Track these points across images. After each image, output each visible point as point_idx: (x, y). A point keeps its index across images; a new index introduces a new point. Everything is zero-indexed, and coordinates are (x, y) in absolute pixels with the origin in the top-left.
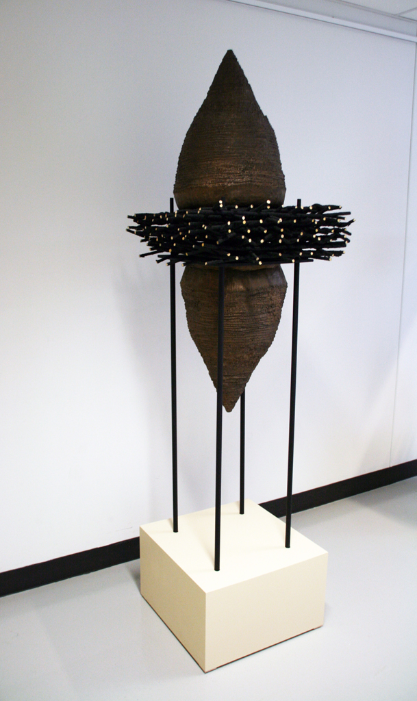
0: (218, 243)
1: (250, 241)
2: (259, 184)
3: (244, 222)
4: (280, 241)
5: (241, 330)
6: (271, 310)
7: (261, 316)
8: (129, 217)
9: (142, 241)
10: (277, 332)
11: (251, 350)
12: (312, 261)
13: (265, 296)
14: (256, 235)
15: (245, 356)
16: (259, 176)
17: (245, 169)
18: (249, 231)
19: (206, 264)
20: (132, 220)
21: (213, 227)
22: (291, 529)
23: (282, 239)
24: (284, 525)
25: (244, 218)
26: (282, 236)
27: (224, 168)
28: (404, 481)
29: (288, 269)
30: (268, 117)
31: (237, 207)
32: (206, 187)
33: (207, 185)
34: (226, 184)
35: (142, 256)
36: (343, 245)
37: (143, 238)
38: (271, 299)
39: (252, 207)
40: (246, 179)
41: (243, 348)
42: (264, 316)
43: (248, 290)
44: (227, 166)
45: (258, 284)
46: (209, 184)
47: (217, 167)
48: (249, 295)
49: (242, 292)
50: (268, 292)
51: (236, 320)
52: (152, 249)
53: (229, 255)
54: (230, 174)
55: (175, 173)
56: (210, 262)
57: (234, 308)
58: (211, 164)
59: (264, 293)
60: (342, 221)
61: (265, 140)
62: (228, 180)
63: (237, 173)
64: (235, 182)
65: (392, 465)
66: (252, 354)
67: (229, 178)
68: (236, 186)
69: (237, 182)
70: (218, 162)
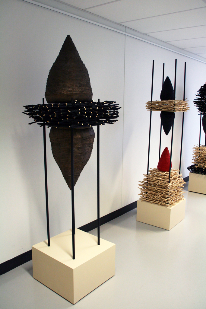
0: (74, 118)
1: (86, 117)
2: (85, 93)
3: (85, 109)
4: (97, 117)
5: (79, 154)
6: (90, 145)
7: (87, 148)
8: (24, 106)
9: (30, 117)
10: (91, 154)
11: (82, 163)
12: (105, 124)
13: (88, 139)
14: (88, 114)
15: (80, 165)
16: (85, 89)
17: (80, 86)
18: (86, 113)
19: (69, 127)
20: (25, 108)
21: (73, 111)
22: (100, 238)
23: (97, 116)
24: (97, 237)
25: (85, 107)
26: (98, 115)
27: (71, 86)
28: (127, 213)
29: (95, 128)
30: (85, 64)
31: (81, 103)
32: (64, 94)
33: (64, 93)
34: (72, 92)
35: (30, 124)
36: (116, 117)
37: (30, 116)
38: (90, 141)
39: (86, 102)
40: (80, 90)
41: (80, 162)
42: (88, 148)
43: (82, 137)
44: (72, 85)
45: (86, 135)
46: (65, 92)
47: (68, 85)
48: (83, 139)
49: (80, 138)
50: (90, 138)
51: (77, 150)
52: (34, 120)
53: (79, 123)
54: (73, 88)
55: (45, 87)
56: (71, 126)
57: (76, 145)
58: (65, 84)
59: (88, 138)
60: (117, 108)
61: (86, 74)
62: (73, 91)
63: (76, 88)
64: (76, 92)
65: (122, 207)
66: (83, 164)
67: (73, 90)
68: (76, 94)
69: (77, 92)
70: (68, 83)
